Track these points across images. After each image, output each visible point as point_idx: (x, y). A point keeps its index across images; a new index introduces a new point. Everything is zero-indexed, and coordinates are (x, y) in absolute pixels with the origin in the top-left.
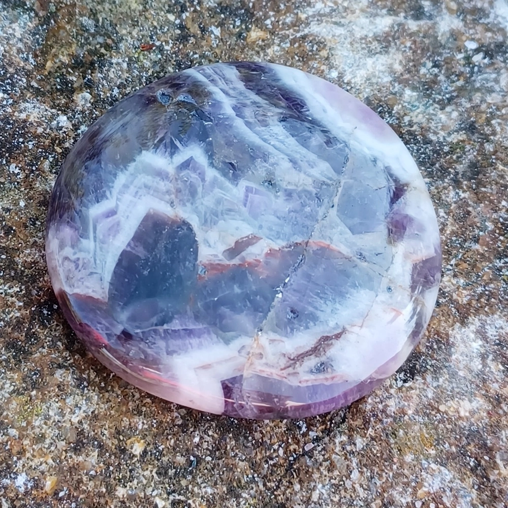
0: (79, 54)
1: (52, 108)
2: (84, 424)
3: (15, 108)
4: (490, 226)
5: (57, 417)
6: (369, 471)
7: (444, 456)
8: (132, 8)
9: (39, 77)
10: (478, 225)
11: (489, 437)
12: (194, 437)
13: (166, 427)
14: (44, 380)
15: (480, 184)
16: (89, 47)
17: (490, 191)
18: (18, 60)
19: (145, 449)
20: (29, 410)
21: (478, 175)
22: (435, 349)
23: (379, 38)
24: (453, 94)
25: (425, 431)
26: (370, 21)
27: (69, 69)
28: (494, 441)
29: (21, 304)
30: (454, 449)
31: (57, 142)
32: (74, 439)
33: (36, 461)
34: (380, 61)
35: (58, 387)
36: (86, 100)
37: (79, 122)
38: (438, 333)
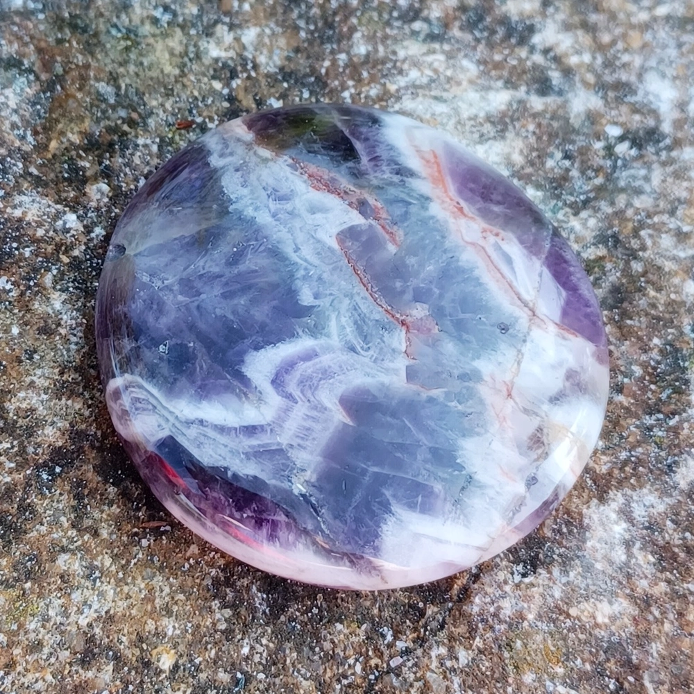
0: (94, 132)
1: (57, 202)
2: (95, 628)
3: (8, 202)
4: (638, 371)
5: (59, 617)
7: (575, 676)
8: (166, 72)
9: (40, 161)
10: (623, 369)
11: (635, 652)
12: (242, 646)
13: (204, 633)
14: (42, 568)
15: (625, 315)
16: (108, 123)
17: (637, 324)
18: (12, 138)
19: (177, 662)
20: (21, 608)
21: (622, 303)
22: (564, 533)
23: (492, 119)
24: (589, 195)
25: (550, 642)
26: (481, 97)
27: (81, 152)
28: (641, 656)
29: (13, 465)
30: (588, 667)
31: (63, 248)
32: (82, 648)
33: (30, 677)
34: (494, 149)
35: (61, 578)
36: (103, 194)
37: (93, 222)
38: (568, 512)
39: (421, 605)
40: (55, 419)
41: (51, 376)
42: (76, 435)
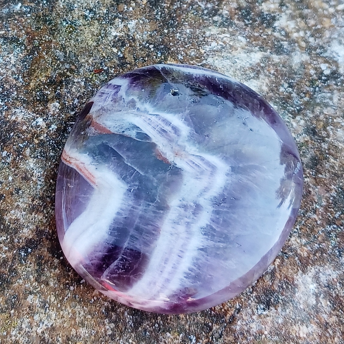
0: (53, 76)
1: (33, 112)
2: (45, 334)
3: (9, 112)
5: (27, 328)
8: (89, 44)
10: (316, 201)
13: (100, 336)
14: (20, 302)
15: (318, 172)
16: (59, 71)
17: (324, 177)
18: (12, 79)
20: (9, 323)
21: (316, 166)
22: (284, 288)
23: (252, 68)
24: (301, 107)
26: (247, 56)
27: (46, 86)
29: (7, 248)
31: (36, 136)
34: (253, 84)
35: (29, 308)
36: (56, 107)
37: (51, 122)
38: (286, 277)
39: (210, 324)
40: (29, 224)
41: (27, 202)
42: (39, 232)
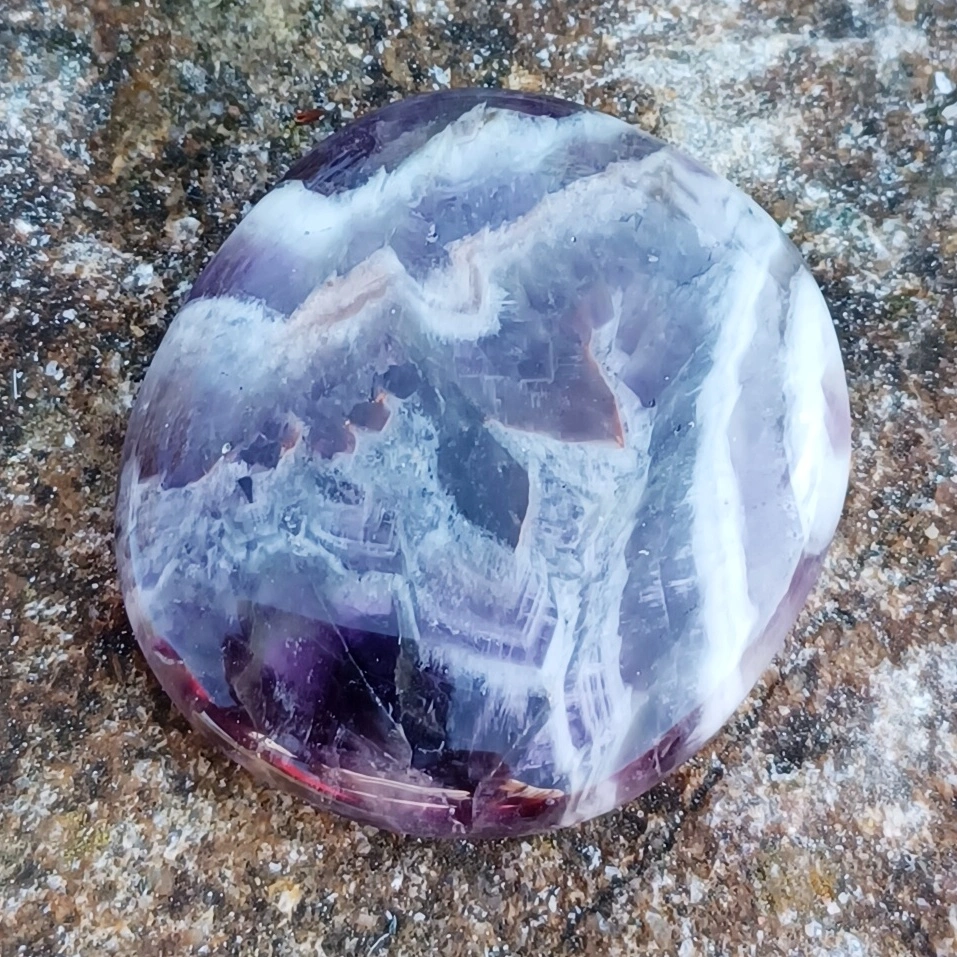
0: (176, 140)
1: (125, 250)
2: (188, 862)
3: (55, 254)
5: (137, 849)
6: (713, 942)
7: (853, 913)
8: (279, 39)
9: (99, 190)
10: (935, 461)
11: (937, 877)
12: (393, 878)
13: (341, 859)
14: (113, 781)
15: (942, 379)
16: (195, 125)
18: (58, 156)
19: (303, 901)
20: (86, 838)
21: (938, 361)
22: (842, 709)
23: (758, 84)
24: (900, 190)
25: (818, 865)
26: (743, 49)
27: (157, 171)
28: (946, 883)
29: (70, 637)
30: (871, 898)
31: (135, 315)
32: (170, 889)
33: (100, 932)
34: (759, 132)
35: (138, 794)
36: (190, 231)
37: (176, 275)
38: (848, 680)
39: (640, 814)
